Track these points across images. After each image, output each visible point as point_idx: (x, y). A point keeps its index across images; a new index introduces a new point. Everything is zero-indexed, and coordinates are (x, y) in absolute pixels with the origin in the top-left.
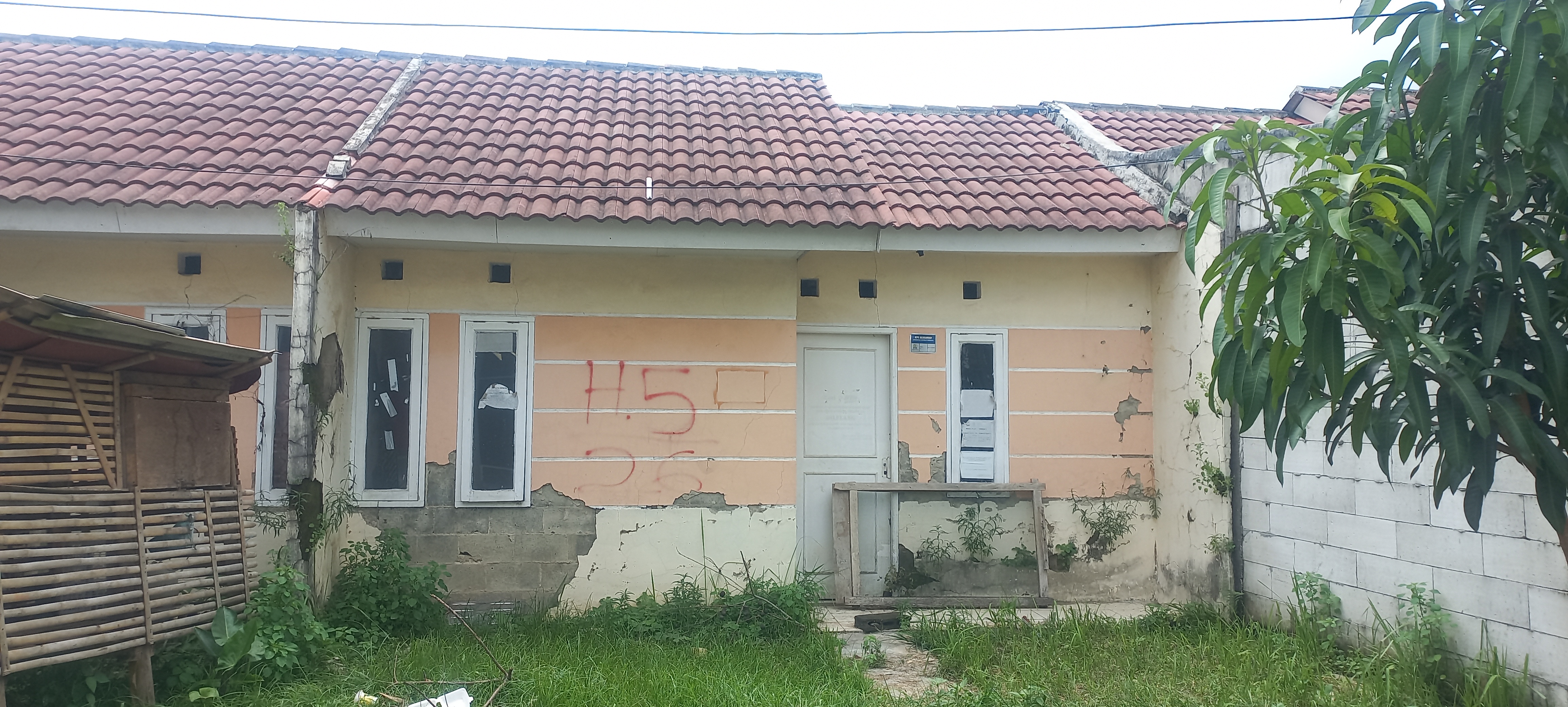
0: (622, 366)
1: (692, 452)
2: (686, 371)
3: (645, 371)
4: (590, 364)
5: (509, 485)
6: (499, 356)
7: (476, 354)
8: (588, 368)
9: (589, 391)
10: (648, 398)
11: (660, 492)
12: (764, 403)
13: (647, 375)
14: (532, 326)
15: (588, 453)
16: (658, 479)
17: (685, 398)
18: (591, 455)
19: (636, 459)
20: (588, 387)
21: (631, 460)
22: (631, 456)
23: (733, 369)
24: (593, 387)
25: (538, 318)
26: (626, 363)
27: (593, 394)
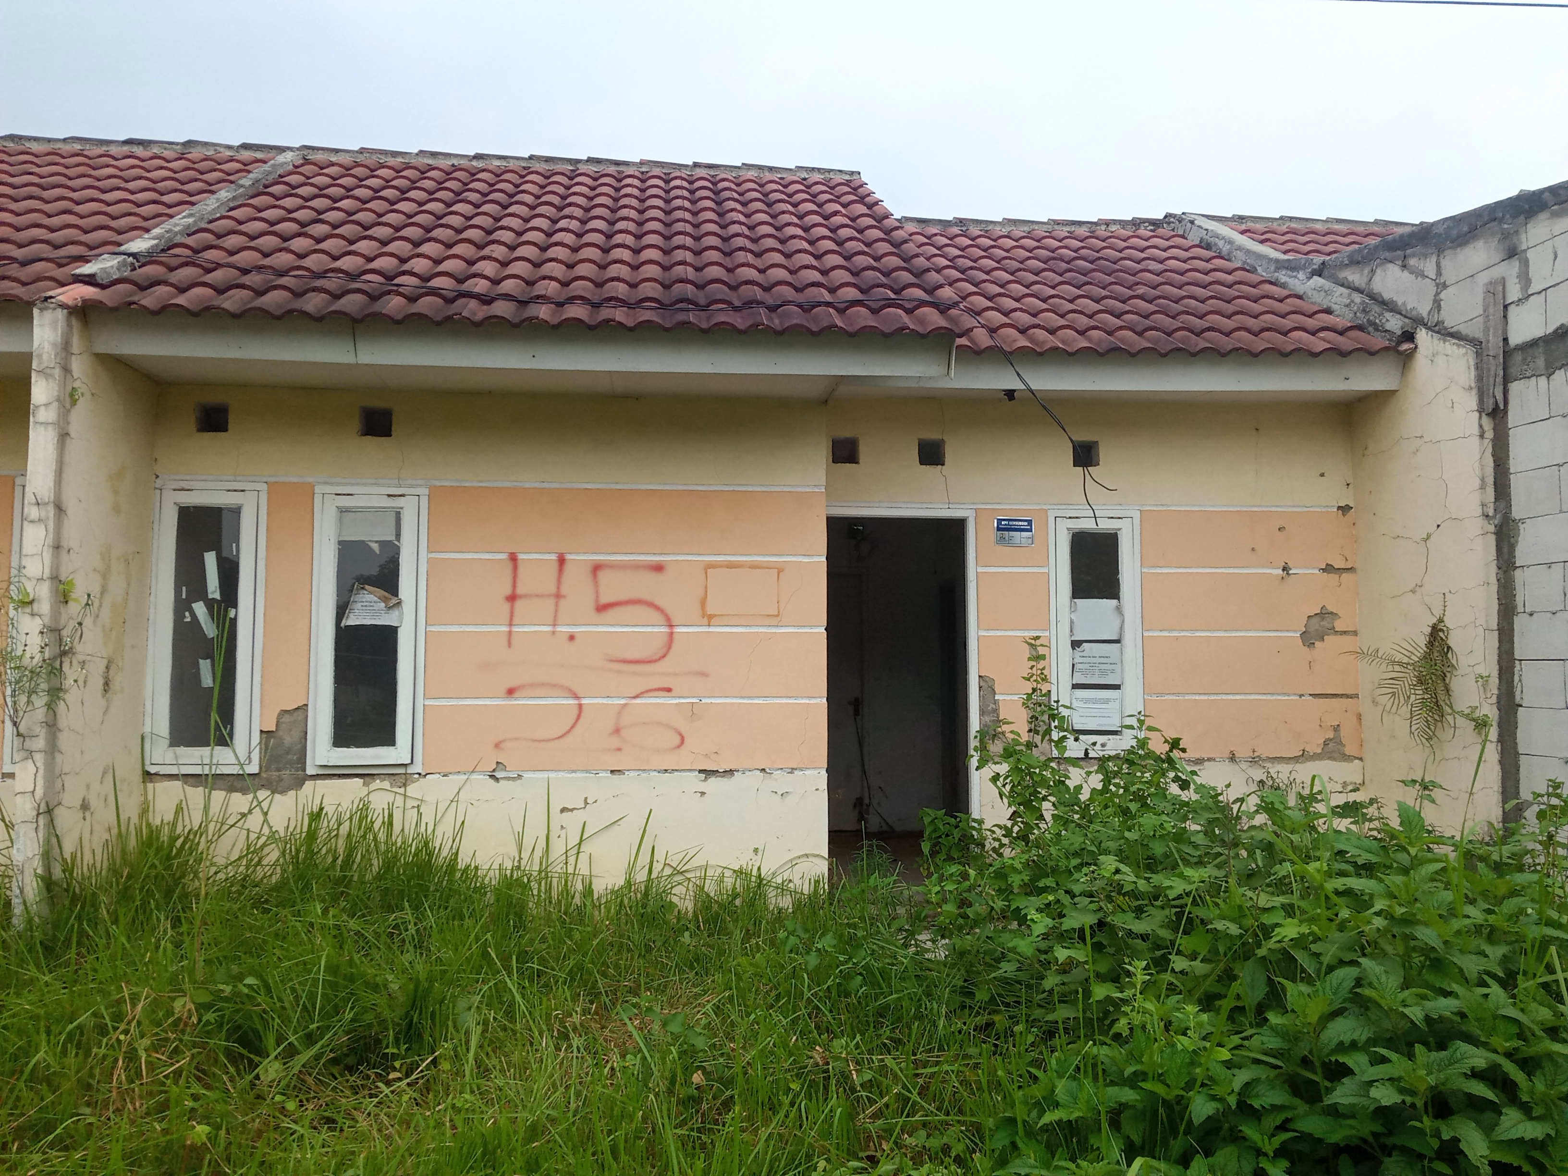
0: (562, 561)
1: (669, 690)
2: (659, 568)
3: (597, 568)
4: (513, 558)
5: (388, 738)
6: (375, 547)
7: (340, 543)
8: (510, 565)
9: (512, 598)
10: (602, 608)
11: (619, 749)
12: (777, 616)
13: (602, 575)
14: (424, 501)
15: (511, 692)
16: (617, 731)
17: (657, 608)
18: (516, 695)
19: (584, 701)
20: (508, 591)
21: (576, 702)
22: (576, 697)
23: (731, 566)
24: (520, 591)
25: (431, 488)
26: (568, 557)
27: (519, 604)
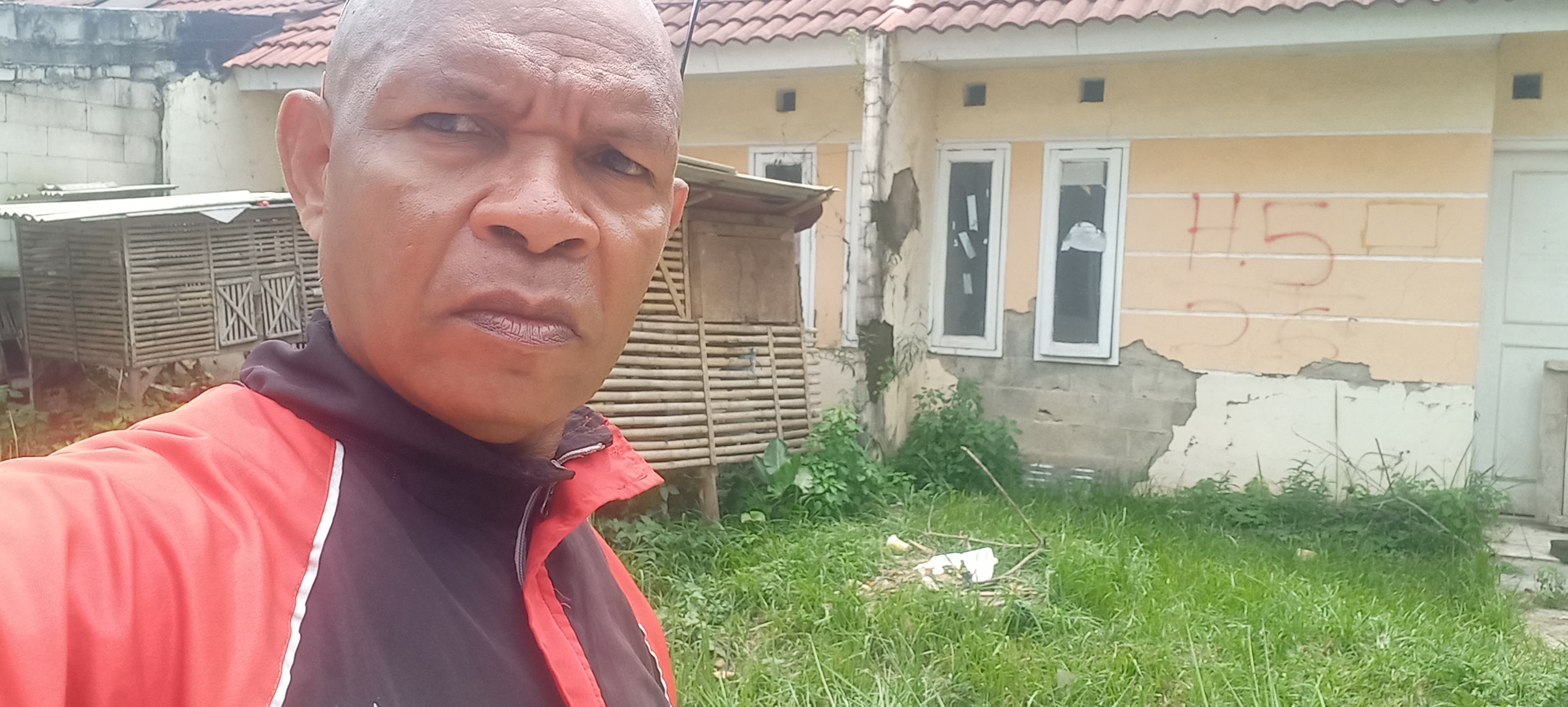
0: (1237, 199)
1: (1327, 310)
2: (1323, 205)
3: (1267, 205)
4: (1196, 198)
5: (1094, 339)
6: (1088, 190)
7: (1062, 187)
8: (1193, 203)
9: (1194, 230)
10: (1271, 239)
11: (1280, 357)
12: (1435, 247)
13: (1270, 210)
14: (1126, 152)
15: (1190, 306)
16: (1279, 342)
17: (1320, 239)
18: (1193, 309)
19: (1250, 316)
20: (1191, 225)
21: (1243, 316)
22: (1244, 312)
23: (1391, 202)
24: (1200, 225)
25: (1133, 142)
26: (1243, 195)
27: (1198, 234)
